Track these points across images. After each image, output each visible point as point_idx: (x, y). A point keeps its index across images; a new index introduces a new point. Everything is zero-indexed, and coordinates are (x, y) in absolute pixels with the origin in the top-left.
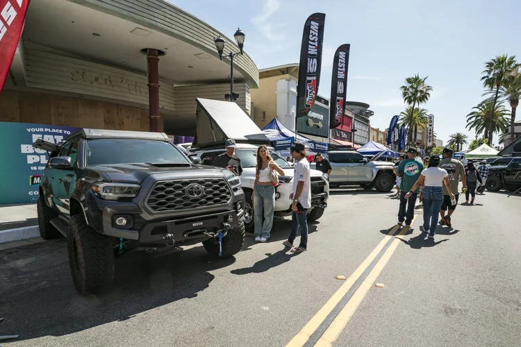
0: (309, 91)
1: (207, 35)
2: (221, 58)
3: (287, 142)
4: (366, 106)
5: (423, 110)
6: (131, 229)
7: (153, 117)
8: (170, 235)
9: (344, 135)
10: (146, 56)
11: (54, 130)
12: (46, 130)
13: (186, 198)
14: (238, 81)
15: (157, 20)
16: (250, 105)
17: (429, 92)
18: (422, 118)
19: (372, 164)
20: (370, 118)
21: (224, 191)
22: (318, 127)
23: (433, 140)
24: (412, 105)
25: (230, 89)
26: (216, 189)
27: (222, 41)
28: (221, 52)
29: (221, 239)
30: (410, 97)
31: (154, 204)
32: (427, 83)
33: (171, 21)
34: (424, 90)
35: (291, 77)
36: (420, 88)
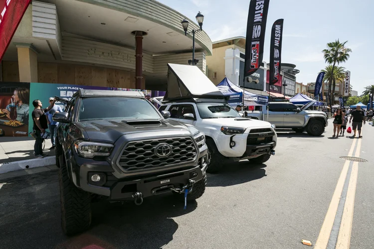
0: (253, 54)
1: (176, 19)
2: (186, 34)
3: (236, 96)
4: (294, 66)
5: (341, 68)
6: (104, 186)
7: (138, 77)
8: (138, 194)
9: (276, 89)
10: (134, 36)
11: (73, 88)
12: (69, 88)
13: (156, 157)
14: (198, 50)
15: (142, 10)
16: (205, 68)
17: (349, 53)
18: (341, 74)
19: (305, 112)
20: (296, 75)
21: (191, 149)
22: (256, 83)
23: (349, 91)
24: (333, 64)
25: (192, 57)
26: (184, 147)
27: (187, 22)
28: (186, 29)
29: (186, 195)
30: (331, 58)
31: (125, 164)
32: (346, 46)
33: (151, 11)
34: (344, 52)
35: (236, 46)
36: (340, 50)
